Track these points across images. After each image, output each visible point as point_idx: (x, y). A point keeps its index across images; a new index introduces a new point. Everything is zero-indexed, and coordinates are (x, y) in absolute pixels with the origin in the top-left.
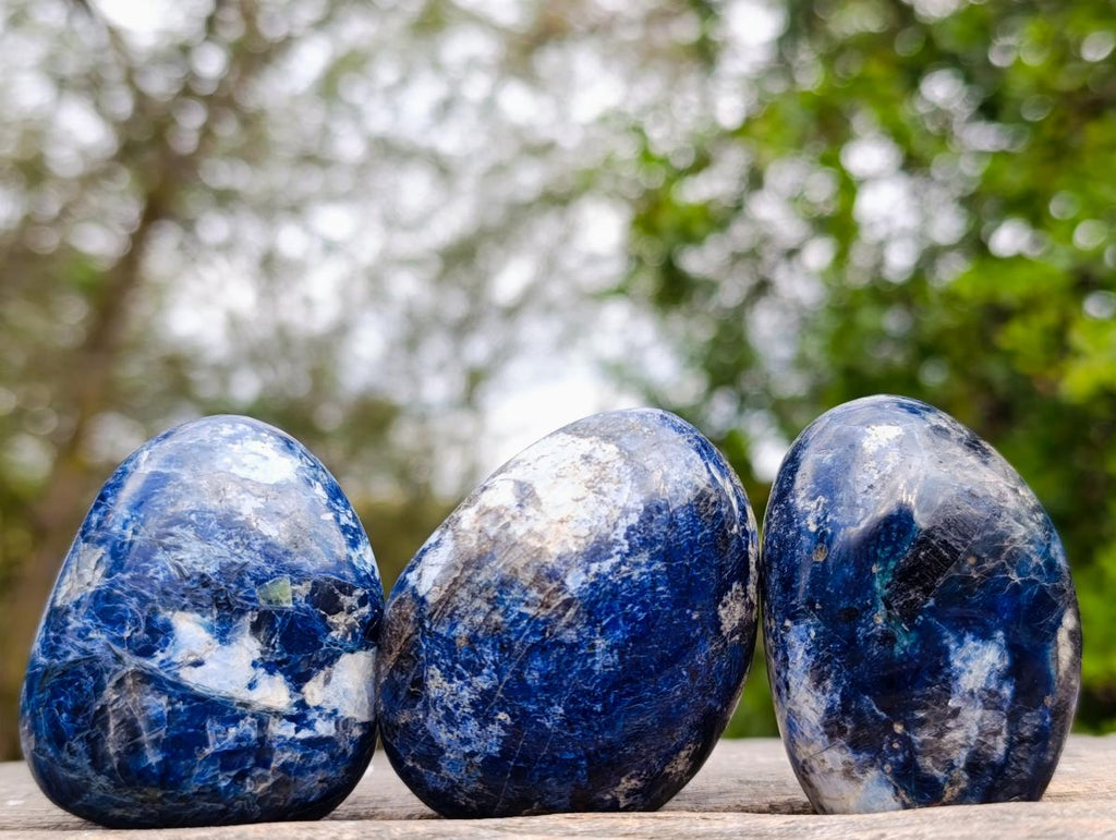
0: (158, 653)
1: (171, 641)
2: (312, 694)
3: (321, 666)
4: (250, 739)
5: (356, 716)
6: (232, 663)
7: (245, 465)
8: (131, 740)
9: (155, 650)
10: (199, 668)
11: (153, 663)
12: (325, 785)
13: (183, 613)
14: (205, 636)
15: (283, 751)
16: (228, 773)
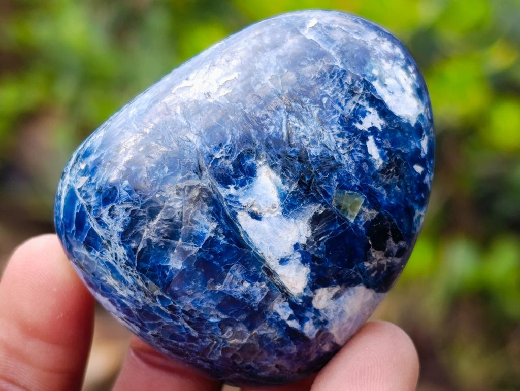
0: (232, 187)
1: (247, 185)
2: (320, 299)
3: (340, 282)
4: (254, 300)
5: (336, 336)
6: (281, 234)
7: (386, 85)
8: (166, 238)
9: (231, 183)
10: (255, 220)
11: (224, 192)
12: (278, 371)
13: (270, 170)
14: (274, 198)
15: (270, 326)
16: (220, 314)
